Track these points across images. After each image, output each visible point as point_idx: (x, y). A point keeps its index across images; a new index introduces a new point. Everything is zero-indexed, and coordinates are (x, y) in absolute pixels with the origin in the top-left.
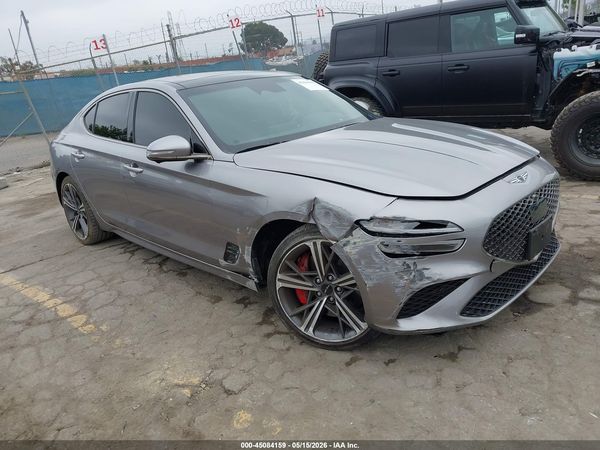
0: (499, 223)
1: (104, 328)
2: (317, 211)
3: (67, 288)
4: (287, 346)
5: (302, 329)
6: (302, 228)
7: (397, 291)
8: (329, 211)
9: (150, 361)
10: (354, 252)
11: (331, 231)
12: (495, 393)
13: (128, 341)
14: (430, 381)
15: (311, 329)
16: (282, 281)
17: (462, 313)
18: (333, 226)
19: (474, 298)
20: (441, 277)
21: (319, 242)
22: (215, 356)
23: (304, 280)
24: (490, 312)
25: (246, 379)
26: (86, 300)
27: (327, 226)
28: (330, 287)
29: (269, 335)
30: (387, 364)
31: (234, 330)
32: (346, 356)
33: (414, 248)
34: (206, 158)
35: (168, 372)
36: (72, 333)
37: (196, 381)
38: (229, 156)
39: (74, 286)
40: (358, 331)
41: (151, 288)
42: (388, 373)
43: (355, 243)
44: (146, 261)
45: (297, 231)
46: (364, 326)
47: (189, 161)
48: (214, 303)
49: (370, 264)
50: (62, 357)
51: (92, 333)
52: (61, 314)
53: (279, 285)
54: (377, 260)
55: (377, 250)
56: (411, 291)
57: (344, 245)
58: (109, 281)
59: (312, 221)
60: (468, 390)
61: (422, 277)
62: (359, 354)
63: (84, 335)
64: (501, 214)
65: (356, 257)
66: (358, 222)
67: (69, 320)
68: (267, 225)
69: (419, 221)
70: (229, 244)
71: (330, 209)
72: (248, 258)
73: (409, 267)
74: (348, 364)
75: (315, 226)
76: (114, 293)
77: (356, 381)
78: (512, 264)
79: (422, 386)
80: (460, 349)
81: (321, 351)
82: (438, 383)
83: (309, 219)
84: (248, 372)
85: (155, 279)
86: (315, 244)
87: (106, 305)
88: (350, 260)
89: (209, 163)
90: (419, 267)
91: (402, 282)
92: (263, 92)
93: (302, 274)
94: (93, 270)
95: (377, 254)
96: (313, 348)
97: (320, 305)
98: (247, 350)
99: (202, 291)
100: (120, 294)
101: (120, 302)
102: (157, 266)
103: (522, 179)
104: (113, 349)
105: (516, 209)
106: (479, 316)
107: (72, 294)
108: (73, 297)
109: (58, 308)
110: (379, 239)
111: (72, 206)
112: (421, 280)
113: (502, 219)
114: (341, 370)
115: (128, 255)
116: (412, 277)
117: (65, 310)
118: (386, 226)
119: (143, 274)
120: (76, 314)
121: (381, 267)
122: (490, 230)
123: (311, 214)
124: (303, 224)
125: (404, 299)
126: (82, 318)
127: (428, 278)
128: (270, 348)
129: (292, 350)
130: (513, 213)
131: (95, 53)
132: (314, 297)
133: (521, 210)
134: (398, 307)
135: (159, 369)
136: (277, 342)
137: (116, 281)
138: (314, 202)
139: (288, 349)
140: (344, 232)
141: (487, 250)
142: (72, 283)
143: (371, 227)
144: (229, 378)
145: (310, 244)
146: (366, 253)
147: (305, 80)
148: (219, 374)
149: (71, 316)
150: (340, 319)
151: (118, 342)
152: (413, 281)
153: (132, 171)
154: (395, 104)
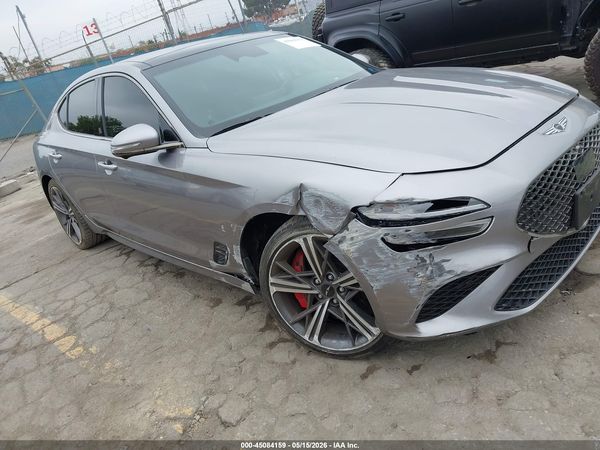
0: (535, 190)
1: (93, 350)
2: (305, 201)
3: (58, 304)
4: (292, 357)
5: (306, 337)
6: (290, 222)
7: (412, 291)
8: (319, 200)
9: (140, 387)
10: (352, 249)
11: (324, 222)
12: (547, 405)
13: (118, 363)
14: (463, 393)
15: (316, 337)
16: (275, 285)
17: (498, 307)
18: (326, 217)
19: (511, 287)
20: (465, 269)
21: (309, 238)
22: (211, 378)
23: (300, 282)
24: (532, 301)
25: (244, 406)
26: (76, 318)
27: (320, 217)
28: (332, 289)
29: (272, 345)
30: (410, 372)
31: (233, 340)
32: (361, 367)
33: (428, 234)
34: (178, 147)
35: (159, 402)
36: (59, 359)
37: (188, 411)
38: (202, 141)
39: (65, 301)
40: (370, 338)
41: (146, 296)
42: (412, 385)
43: (352, 239)
44: (142, 264)
45: (284, 226)
46: (376, 331)
47: (160, 152)
48: (212, 307)
49: (375, 262)
50: (46, 391)
51: (80, 358)
52: (49, 337)
53: (273, 290)
54: (382, 257)
55: (381, 244)
56: (429, 290)
57: (340, 242)
58: (102, 292)
59: (301, 213)
60: (513, 403)
61: (441, 270)
62: (377, 362)
63: (71, 360)
64: (537, 178)
65: (356, 255)
66: (355, 209)
67: (56, 343)
68: (251, 221)
69: (432, 201)
70: (216, 244)
71: (321, 197)
72: (238, 259)
73: (423, 260)
74: (364, 377)
75: (305, 217)
76: (106, 305)
77: (374, 399)
78: (556, 237)
79: (455, 402)
80: (498, 344)
81: (331, 362)
82: (474, 395)
83: (298, 211)
84: (246, 396)
85: (149, 284)
86: (305, 240)
87: (97, 321)
88: (348, 260)
89: (182, 151)
90: (437, 260)
91: (417, 281)
92: (240, 59)
93: (297, 276)
94: (86, 280)
95: (381, 250)
96: (322, 359)
97: (322, 309)
98: (247, 367)
99: (201, 294)
100: (112, 306)
101: (111, 316)
102: (153, 268)
103: (560, 128)
104: (102, 375)
105: (555, 168)
106: (518, 308)
107: (62, 311)
108: (62, 315)
109: (45, 329)
110: (381, 231)
111: (63, 210)
112: (440, 276)
113: (539, 185)
114: (355, 385)
115: (124, 257)
116: (428, 273)
117: (53, 332)
118: (391, 211)
119: (138, 279)
120: (65, 335)
121: (389, 265)
122: (524, 201)
123: (299, 204)
124: (290, 217)
125: (423, 300)
126: (71, 339)
127: (449, 272)
128: (273, 363)
129: (297, 364)
130: (553, 174)
131: (89, 39)
132: (315, 300)
133: (562, 168)
134: (416, 311)
135: (150, 398)
136: (282, 354)
137: (108, 291)
138: (300, 190)
139: (294, 362)
140: (340, 223)
141: (523, 227)
142: (63, 298)
143: (372, 214)
144: (226, 405)
145: (300, 241)
146: (368, 249)
147: (292, 38)
148: (214, 402)
149: (58, 339)
150: (348, 324)
151: (108, 365)
152: (430, 278)
153: (108, 169)
154: (403, 52)
